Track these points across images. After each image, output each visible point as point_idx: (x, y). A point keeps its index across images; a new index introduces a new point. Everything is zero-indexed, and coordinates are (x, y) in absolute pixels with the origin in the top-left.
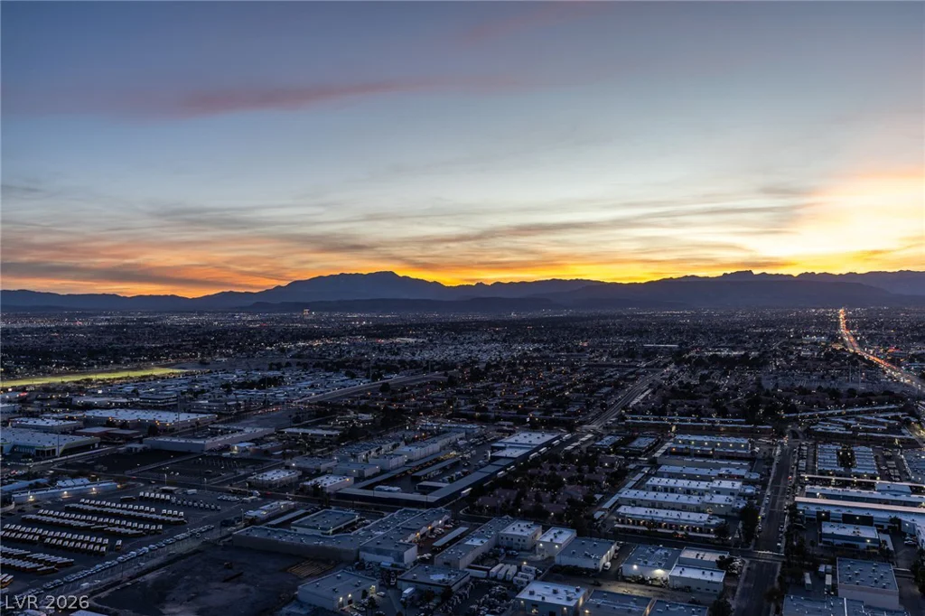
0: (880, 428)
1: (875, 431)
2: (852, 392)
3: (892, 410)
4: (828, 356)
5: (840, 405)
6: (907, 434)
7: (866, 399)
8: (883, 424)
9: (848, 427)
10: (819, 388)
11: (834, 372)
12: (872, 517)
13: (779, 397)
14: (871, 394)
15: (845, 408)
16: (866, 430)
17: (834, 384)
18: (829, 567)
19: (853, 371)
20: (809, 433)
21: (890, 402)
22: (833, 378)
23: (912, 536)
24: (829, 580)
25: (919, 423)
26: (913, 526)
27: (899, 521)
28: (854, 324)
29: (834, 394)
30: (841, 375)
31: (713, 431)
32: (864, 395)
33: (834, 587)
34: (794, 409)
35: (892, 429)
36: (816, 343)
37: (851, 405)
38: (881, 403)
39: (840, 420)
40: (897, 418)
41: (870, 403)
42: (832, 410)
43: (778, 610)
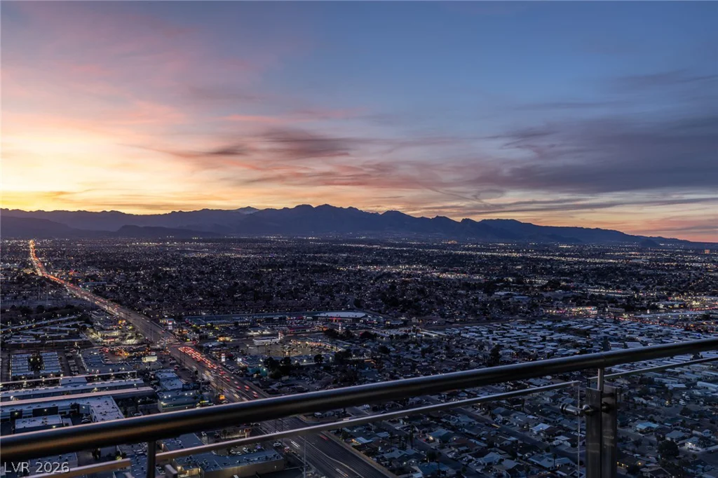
0: (63, 335)
1: (59, 338)
2: (41, 308)
3: (73, 320)
4: (20, 279)
5: (30, 320)
6: (84, 337)
7: (52, 313)
8: (66, 332)
9: (37, 337)
10: (13, 307)
11: (25, 292)
12: (57, 407)
14: (56, 309)
15: (35, 322)
16: (52, 338)
17: (25, 303)
19: (41, 291)
21: (71, 314)
22: (25, 298)
23: (87, 415)
25: (92, 328)
26: (88, 407)
27: (77, 406)
28: (42, 253)
29: (26, 312)
30: (31, 295)
32: (50, 310)
35: (72, 335)
36: (9, 269)
37: (40, 319)
38: (64, 315)
39: (30, 332)
40: (75, 326)
41: (56, 316)
42: (24, 324)
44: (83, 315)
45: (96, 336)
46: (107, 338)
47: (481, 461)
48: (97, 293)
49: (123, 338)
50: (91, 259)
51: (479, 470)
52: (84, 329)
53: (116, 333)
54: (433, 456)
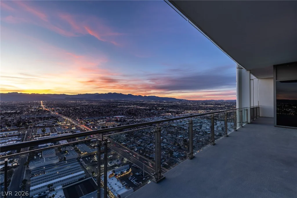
1: (50, 124)
2: (45, 117)
3: (53, 120)
4: (39, 111)
5: (42, 120)
6: (56, 124)
7: (48, 118)
9: (44, 124)
10: (37, 117)
11: (40, 114)
13: (26, 120)
14: (49, 117)
16: (48, 124)
18: (40, 153)
19: (45, 113)
20: (34, 127)
21: (53, 118)
22: (40, 115)
24: (40, 156)
25: (59, 121)
28: (44, 104)
29: (41, 118)
30: (42, 114)
31: (8, 131)
32: (47, 118)
33: (42, 157)
34: (31, 122)
35: (53, 123)
36: (35, 108)
37: (44, 120)
38: (51, 119)
39: (42, 123)
40: (54, 121)
41: (49, 119)
42: (40, 121)
43: (28, 166)
44: (56, 119)
45: (60, 123)
46: (63, 124)
47: (149, 146)
48: (59, 113)
49: (67, 124)
50: (58, 105)
51: (149, 147)
52: (56, 122)
53: (65, 123)
54: (139, 145)
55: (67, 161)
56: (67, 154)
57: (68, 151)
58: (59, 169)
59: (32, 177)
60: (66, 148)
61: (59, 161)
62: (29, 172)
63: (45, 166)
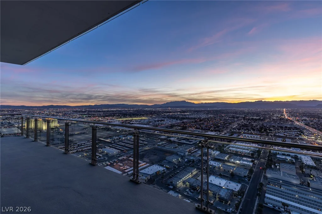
0: (293, 135)
1: (292, 136)
2: (286, 127)
3: (296, 131)
4: (280, 119)
5: (283, 130)
6: (300, 137)
7: (290, 129)
8: (294, 134)
9: (285, 135)
10: (278, 126)
11: (282, 122)
12: (290, 155)
13: (268, 127)
15: (284, 130)
16: (289, 136)
17: (282, 125)
18: (278, 164)
19: (286, 122)
20: (275, 135)
21: (296, 130)
22: (281, 124)
23: (300, 159)
24: (278, 167)
25: (304, 135)
26: (301, 157)
27: (297, 156)
28: (287, 112)
29: (282, 128)
30: (283, 123)
31: (251, 134)
32: (289, 128)
34: (271, 130)
35: (296, 136)
36: (277, 116)
37: (286, 130)
38: (294, 130)
39: (283, 133)
40: (298, 133)
41: (291, 130)
42: (280, 131)
43: (265, 172)
44: (301, 131)
45: (306, 137)
46: (309, 138)
48: (306, 124)
49: (316, 140)
50: (304, 115)
52: (301, 134)
53: (313, 138)
55: (311, 188)
56: (313, 179)
57: (314, 176)
58: (299, 193)
59: (268, 184)
60: (311, 171)
61: (300, 184)
62: (266, 178)
63: (282, 180)
